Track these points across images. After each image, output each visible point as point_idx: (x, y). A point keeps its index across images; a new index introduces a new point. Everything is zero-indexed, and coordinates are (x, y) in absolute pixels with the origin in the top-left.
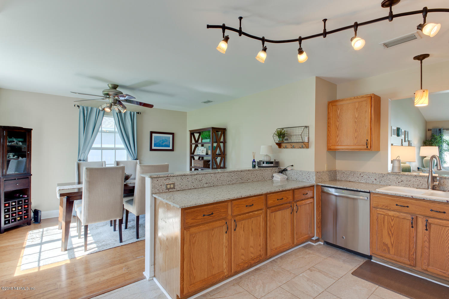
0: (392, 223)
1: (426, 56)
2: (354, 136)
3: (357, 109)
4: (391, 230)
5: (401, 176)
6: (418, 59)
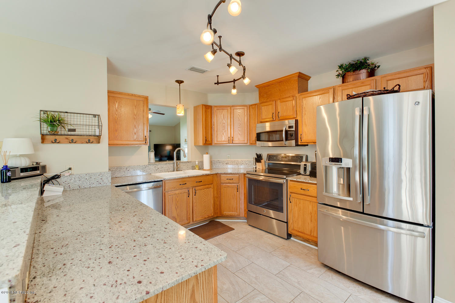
0: (178, 199)
1: (182, 82)
2: (134, 132)
3: (135, 106)
4: (177, 205)
5: (157, 165)
6: (178, 83)
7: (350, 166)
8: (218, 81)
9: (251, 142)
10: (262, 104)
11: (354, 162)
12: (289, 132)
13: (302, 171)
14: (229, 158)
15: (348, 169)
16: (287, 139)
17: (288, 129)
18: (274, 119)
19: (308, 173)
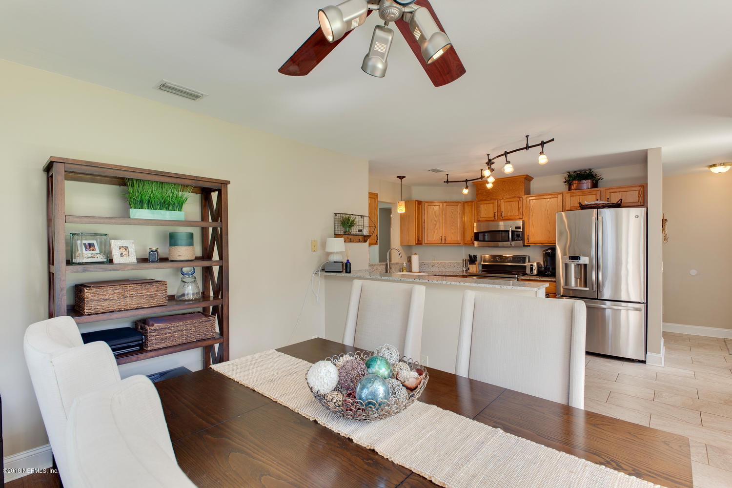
1: (404, 177)
6: (400, 178)
7: (587, 262)
8: (447, 180)
9: (466, 242)
10: (480, 202)
11: (591, 260)
12: (515, 233)
13: (528, 271)
14: (434, 260)
15: (585, 265)
16: (513, 240)
17: (514, 229)
18: (496, 219)
19: (535, 272)
